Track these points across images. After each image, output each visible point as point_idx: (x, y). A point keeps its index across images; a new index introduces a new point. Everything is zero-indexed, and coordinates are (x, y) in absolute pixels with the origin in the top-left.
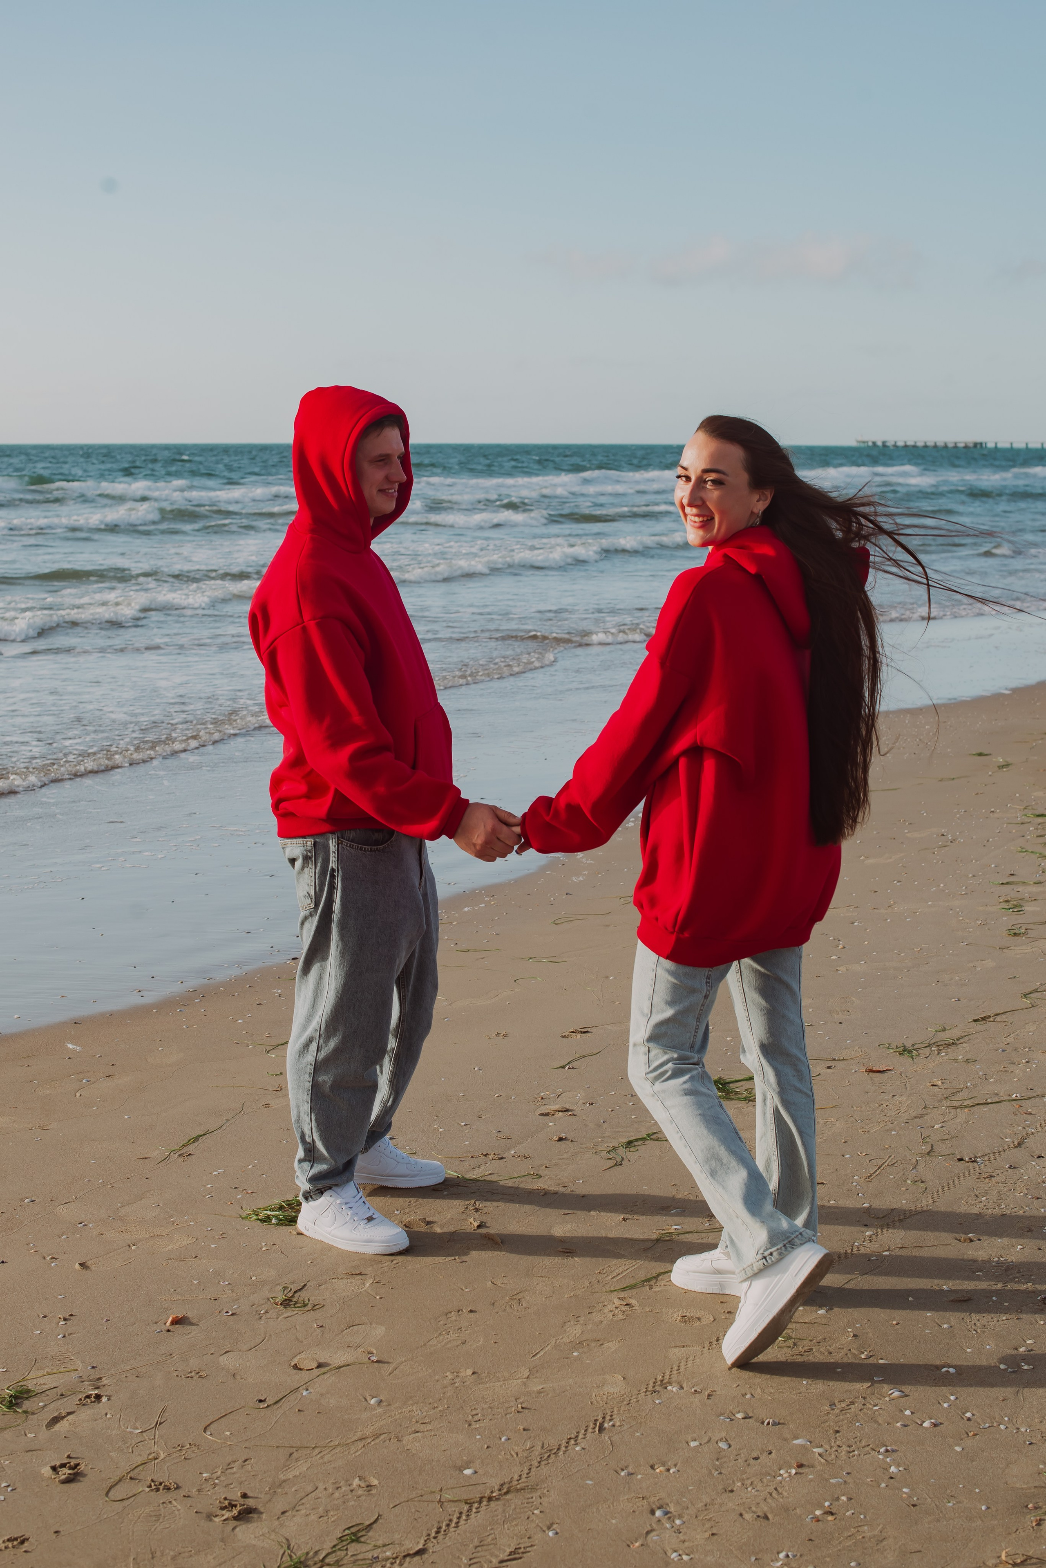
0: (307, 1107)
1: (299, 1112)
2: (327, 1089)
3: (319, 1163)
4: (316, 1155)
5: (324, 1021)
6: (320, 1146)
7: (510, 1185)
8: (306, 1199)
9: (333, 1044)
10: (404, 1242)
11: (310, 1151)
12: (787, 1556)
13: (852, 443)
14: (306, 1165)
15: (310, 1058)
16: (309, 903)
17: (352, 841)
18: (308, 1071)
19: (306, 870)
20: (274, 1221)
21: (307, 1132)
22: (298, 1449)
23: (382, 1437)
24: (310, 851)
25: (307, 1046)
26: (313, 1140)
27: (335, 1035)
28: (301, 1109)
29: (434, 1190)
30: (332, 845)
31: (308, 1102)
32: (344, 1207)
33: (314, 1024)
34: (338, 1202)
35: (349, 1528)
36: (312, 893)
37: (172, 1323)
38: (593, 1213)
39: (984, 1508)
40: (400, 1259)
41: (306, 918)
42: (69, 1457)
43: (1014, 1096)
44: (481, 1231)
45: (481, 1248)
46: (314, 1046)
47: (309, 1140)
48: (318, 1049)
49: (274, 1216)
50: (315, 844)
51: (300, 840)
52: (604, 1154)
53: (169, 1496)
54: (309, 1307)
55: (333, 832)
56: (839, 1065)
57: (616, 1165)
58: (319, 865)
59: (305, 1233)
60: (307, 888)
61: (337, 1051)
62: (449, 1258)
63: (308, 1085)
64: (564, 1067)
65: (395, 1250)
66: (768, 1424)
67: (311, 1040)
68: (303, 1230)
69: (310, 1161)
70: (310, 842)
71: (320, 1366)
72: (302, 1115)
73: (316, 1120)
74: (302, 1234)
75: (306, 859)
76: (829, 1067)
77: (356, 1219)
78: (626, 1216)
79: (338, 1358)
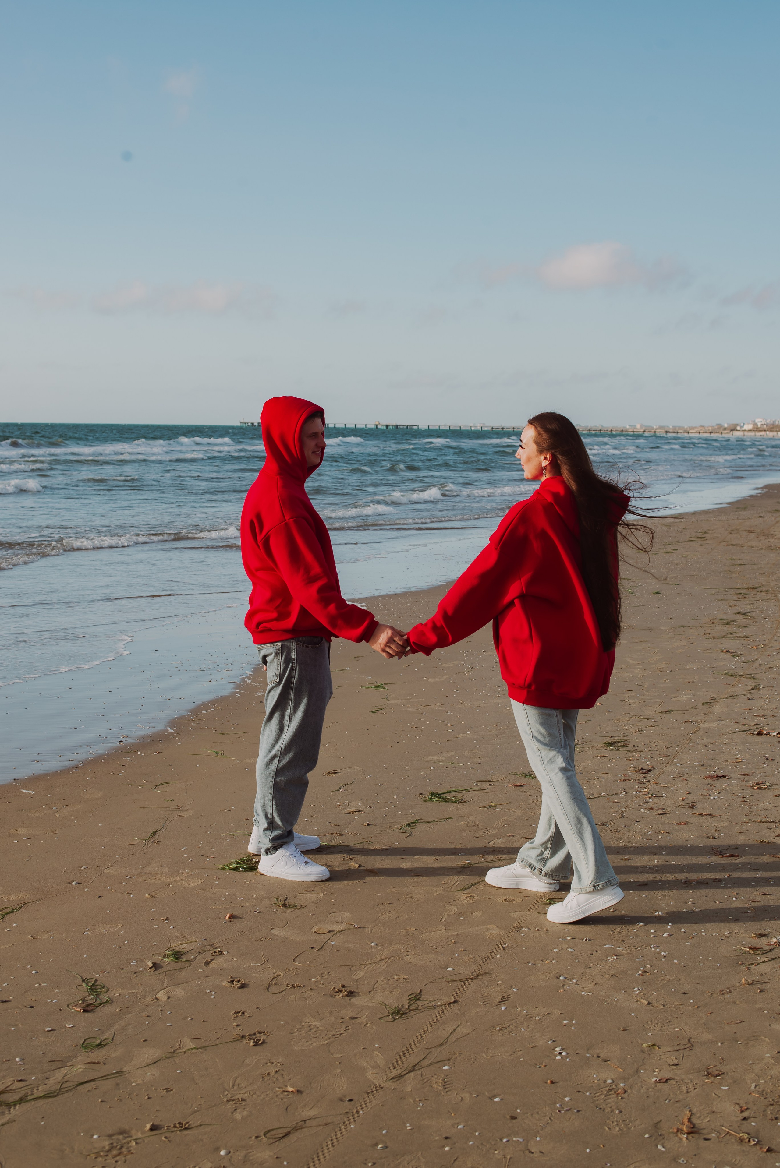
0: (270, 797)
1: (265, 801)
2: (282, 785)
3: (276, 830)
4: (274, 825)
5: (284, 744)
6: (278, 820)
7: (358, 847)
8: (267, 853)
9: (288, 758)
10: (327, 875)
11: (271, 823)
12: (639, 989)
13: (237, 423)
14: (268, 832)
15: (273, 768)
16: (276, 680)
17: (304, 643)
18: (272, 775)
19: (276, 660)
20: (241, 869)
21: (269, 811)
22: (352, 966)
23: (392, 958)
24: (279, 650)
25: (271, 761)
26: (273, 817)
27: (289, 753)
28: (267, 799)
29: (318, 851)
30: (293, 647)
31: (271, 794)
32: (291, 857)
33: (277, 747)
34: (288, 854)
35: (410, 995)
36: (278, 673)
37: (230, 918)
38: (416, 857)
39: (718, 965)
40: (328, 883)
41: (272, 689)
42: (231, 977)
43: (602, 794)
44: (360, 868)
45: (369, 876)
46: (276, 760)
47: (270, 816)
48: (279, 762)
49: (240, 867)
50: (282, 646)
51: (272, 644)
52: (398, 830)
53: (303, 990)
54: (298, 907)
55: (293, 639)
56: (495, 783)
57: (409, 835)
58: (283, 657)
59: (265, 874)
60: (275, 671)
61: (290, 762)
62: (356, 882)
63: (272, 784)
64: (338, 790)
65: (324, 878)
66: (586, 940)
67: (274, 757)
68: (263, 872)
69: (270, 830)
70: (279, 645)
71: (330, 931)
72: (267, 802)
73: (276, 804)
74: (262, 875)
75: (276, 654)
76: (490, 785)
77: (299, 863)
78: (437, 857)
79: (337, 928)
